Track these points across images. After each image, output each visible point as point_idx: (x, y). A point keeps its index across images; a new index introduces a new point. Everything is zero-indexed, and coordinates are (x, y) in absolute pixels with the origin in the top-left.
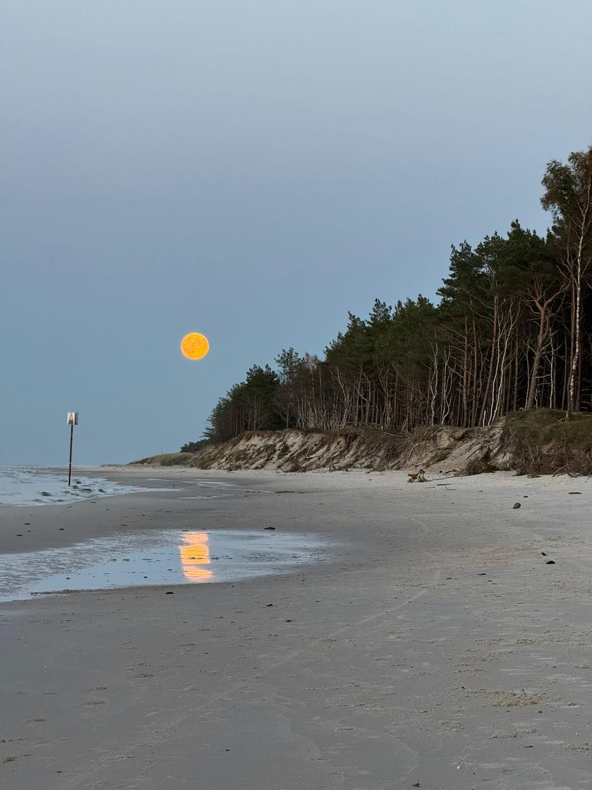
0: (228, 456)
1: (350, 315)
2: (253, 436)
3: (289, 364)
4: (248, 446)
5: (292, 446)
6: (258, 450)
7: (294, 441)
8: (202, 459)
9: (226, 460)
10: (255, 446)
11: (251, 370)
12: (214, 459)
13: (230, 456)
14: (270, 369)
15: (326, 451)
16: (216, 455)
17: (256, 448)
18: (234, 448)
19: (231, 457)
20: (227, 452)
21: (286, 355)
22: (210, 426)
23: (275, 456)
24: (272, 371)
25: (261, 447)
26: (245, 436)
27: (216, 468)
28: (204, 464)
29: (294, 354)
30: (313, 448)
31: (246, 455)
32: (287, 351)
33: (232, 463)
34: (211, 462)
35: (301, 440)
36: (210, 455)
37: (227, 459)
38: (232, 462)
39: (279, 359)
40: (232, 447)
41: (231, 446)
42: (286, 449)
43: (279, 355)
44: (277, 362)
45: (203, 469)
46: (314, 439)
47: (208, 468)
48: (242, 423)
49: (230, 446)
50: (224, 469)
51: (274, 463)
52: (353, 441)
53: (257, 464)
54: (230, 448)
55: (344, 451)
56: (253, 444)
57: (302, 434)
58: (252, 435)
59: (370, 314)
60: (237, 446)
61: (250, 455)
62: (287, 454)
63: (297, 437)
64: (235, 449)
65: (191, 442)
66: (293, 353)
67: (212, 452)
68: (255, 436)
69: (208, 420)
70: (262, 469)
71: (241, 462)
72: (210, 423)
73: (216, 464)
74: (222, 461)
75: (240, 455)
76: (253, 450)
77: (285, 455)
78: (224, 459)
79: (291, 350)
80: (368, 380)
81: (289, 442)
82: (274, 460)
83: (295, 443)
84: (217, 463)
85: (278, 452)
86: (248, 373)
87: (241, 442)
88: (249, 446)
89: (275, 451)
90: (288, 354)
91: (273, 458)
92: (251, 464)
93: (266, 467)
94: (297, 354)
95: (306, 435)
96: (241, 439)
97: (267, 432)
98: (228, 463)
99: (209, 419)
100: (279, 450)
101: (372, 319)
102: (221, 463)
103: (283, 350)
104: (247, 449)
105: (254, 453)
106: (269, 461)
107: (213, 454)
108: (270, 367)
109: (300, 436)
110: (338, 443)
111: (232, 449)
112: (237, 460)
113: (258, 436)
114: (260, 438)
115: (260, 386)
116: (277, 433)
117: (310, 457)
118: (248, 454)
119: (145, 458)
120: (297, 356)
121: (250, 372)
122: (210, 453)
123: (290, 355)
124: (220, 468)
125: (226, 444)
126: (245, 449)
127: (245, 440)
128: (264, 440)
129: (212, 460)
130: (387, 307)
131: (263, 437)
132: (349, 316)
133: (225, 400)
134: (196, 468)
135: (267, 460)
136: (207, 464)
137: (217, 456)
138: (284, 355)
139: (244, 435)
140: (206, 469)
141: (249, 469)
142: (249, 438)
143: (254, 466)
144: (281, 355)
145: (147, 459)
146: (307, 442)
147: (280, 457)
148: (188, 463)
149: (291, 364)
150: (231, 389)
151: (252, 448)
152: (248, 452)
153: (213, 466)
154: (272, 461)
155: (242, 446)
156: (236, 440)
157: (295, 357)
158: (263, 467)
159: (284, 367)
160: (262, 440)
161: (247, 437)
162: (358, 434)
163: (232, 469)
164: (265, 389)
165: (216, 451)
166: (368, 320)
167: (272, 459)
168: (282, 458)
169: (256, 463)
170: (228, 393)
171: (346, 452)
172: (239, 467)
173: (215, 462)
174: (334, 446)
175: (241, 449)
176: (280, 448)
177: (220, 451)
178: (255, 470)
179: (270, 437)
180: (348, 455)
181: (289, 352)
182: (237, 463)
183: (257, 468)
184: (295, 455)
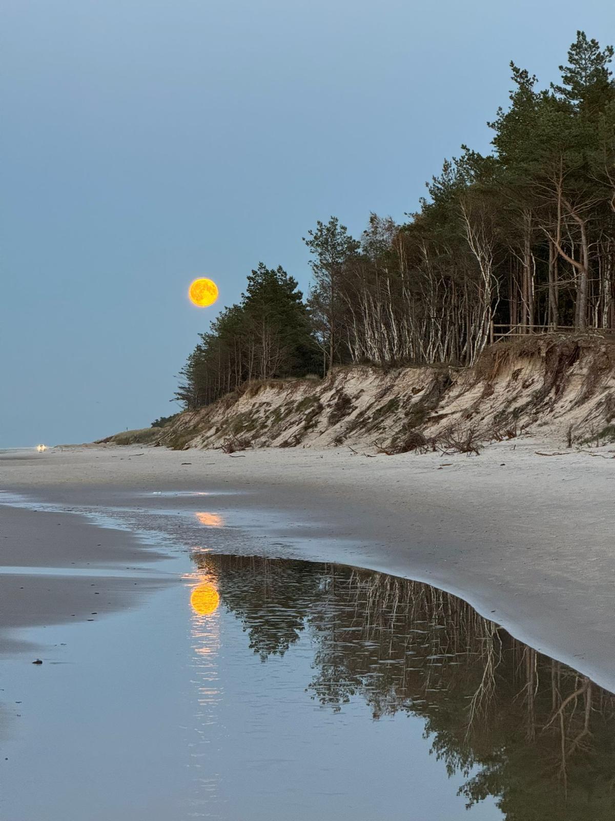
0: (219, 425)
1: (516, 70)
2: (262, 389)
3: (329, 248)
4: (254, 405)
5: (357, 397)
6: (276, 412)
7: (360, 387)
8: (174, 432)
9: (216, 432)
10: (268, 404)
11: (254, 272)
12: (195, 431)
13: (223, 424)
14: (285, 273)
15: (482, 397)
16: (198, 423)
17: (272, 408)
18: (228, 411)
19: (224, 426)
20: (217, 418)
21: (325, 232)
22: (186, 382)
23: (323, 419)
24: (288, 277)
25: (280, 406)
26: (249, 389)
27: (200, 447)
28: (177, 440)
29: (339, 230)
30: (410, 398)
31: (253, 421)
32: (326, 223)
33: (227, 437)
34: (189, 437)
35: (374, 384)
36: (187, 425)
37: (217, 430)
38: (226, 434)
39: (312, 238)
40: (225, 410)
41: (223, 409)
42: (344, 404)
43: (310, 232)
44: (307, 244)
45: (175, 449)
46: (407, 378)
47: (186, 447)
48: (238, 371)
49: (220, 408)
50: (214, 448)
51: (322, 433)
52: (571, 364)
53: (287, 435)
54: (221, 411)
55: (544, 392)
56: (264, 401)
57: (375, 372)
58: (261, 387)
59: (561, 68)
60: (234, 408)
61: (260, 421)
62: (349, 414)
63: (365, 379)
64: (231, 412)
65: (163, 417)
66: (338, 227)
67: (190, 421)
68: (266, 389)
69: (182, 373)
70: (298, 446)
71: (245, 435)
72: (185, 377)
73: (198, 439)
74: (209, 434)
75: (241, 421)
76: (266, 411)
77: (344, 415)
78: (213, 430)
79: (334, 223)
80: (577, 218)
81: (351, 388)
82: (320, 427)
83: (362, 391)
84: (200, 437)
85: (328, 410)
86: (249, 278)
87: (241, 399)
88: (257, 405)
89: (321, 408)
90: (328, 230)
91: (317, 423)
92: (274, 437)
93: (306, 441)
94: (344, 228)
95: (386, 373)
96: (240, 395)
97: (289, 379)
98: (219, 437)
99: (183, 371)
100: (329, 406)
101: (567, 80)
102: (208, 438)
103: (319, 223)
104: (254, 411)
105: (267, 418)
106: (311, 430)
107: (192, 424)
108: (284, 270)
109: (372, 377)
110: (515, 375)
111: (224, 413)
112: (237, 430)
113: (272, 387)
114: (276, 390)
115: (272, 300)
116: (309, 380)
117: (440, 413)
118: (256, 420)
119: (108, 437)
120: (344, 233)
121: (253, 276)
122: (186, 423)
123: (332, 231)
124: (206, 446)
125: (212, 406)
126: (251, 412)
127: (249, 396)
128: (285, 393)
129: (190, 433)
130: (602, 49)
131: (281, 388)
132: (512, 74)
133: (208, 336)
134: (164, 447)
135: (306, 428)
136: (182, 440)
137: (200, 426)
138: (321, 231)
139: (246, 388)
140: (181, 449)
141: (268, 446)
142: (255, 392)
143: (280, 440)
144: (315, 231)
145: (111, 438)
146: (392, 386)
147: (334, 419)
148: (152, 441)
149: (334, 247)
150: (218, 319)
151: (262, 410)
152: (255, 416)
153: (193, 443)
154: (316, 429)
155: (244, 405)
156: (232, 398)
157: (341, 234)
158: (298, 442)
159: (321, 254)
160: (279, 393)
161: (252, 390)
162: (584, 345)
163: (235, 448)
164: (281, 305)
165: (197, 419)
166: (555, 84)
167: (315, 425)
168: (337, 422)
169: (284, 434)
170: (213, 324)
171: (552, 394)
172: (245, 445)
173: (197, 436)
174: (504, 384)
175: (243, 411)
176: (331, 403)
177: (203, 418)
178: (282, 449)
179: (295, 387)
180: (560, 404)
181: (329, 226)
182: (239, 436)
183: (285, 444)
184: (370, 413)
